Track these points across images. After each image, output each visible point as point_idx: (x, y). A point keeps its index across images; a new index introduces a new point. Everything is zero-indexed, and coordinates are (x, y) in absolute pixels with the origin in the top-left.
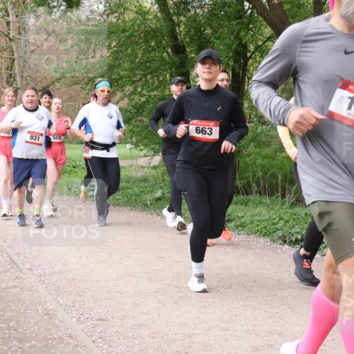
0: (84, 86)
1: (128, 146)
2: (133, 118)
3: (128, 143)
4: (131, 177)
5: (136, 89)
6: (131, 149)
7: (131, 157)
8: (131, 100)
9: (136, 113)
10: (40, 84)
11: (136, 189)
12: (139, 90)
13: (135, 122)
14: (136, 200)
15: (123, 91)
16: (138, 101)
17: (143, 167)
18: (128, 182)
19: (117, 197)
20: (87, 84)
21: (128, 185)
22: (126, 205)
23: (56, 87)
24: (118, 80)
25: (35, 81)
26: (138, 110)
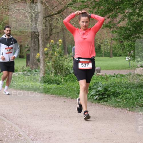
0: (91, 10)
1: (127, 58)
2: (132, 35)
3: (127, 56)
4: (130, 84)
5: (134, 10)
6: (130, 60)
7: (130, 67)
8: (130, 20)
9: (134, 31)
10: (56, 8)
11: (133, 94)
12: (137, 11)
13: (134, 38)
14: (133, 103)
15: (124, 12)
16: (136, 21)
17: (139, 75)
18: (127, 88)
19: (118, 100)
20: (94, 8)
21: (127, 90)
22: (125, 106)
23: (69, 11)
24: (120, 3)
25: (52, 6)
26: (136, 29)
